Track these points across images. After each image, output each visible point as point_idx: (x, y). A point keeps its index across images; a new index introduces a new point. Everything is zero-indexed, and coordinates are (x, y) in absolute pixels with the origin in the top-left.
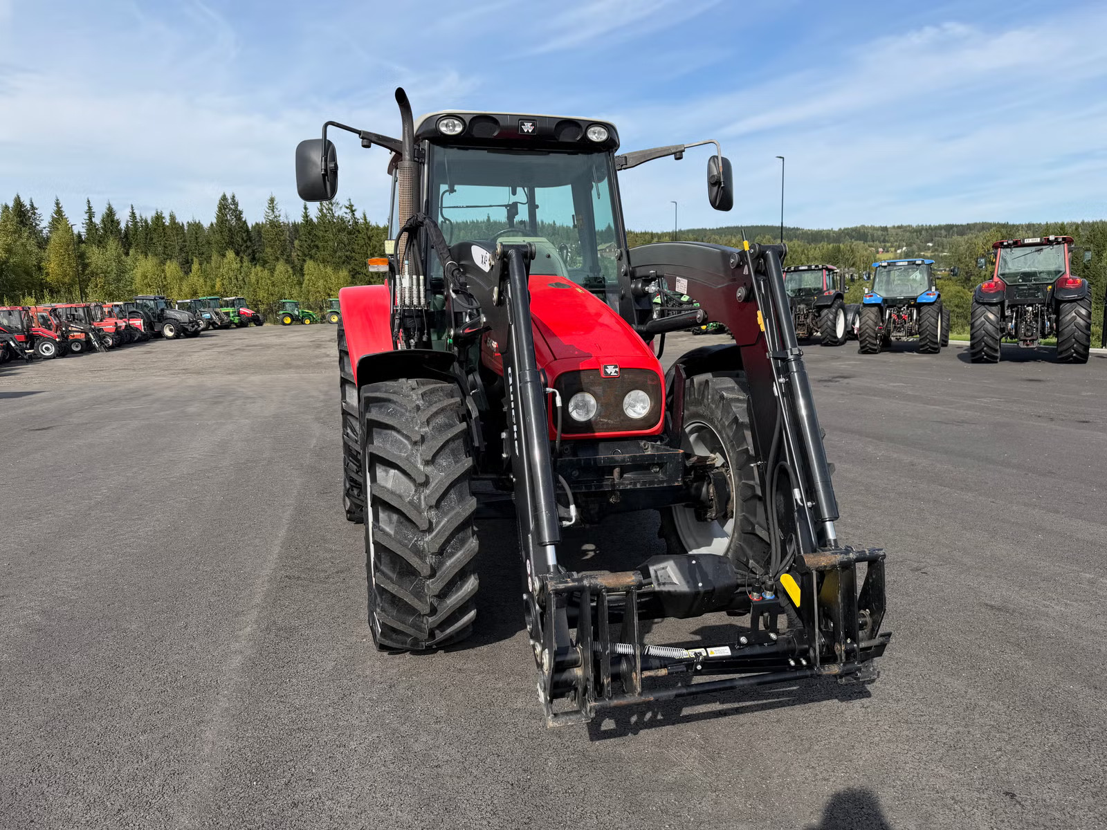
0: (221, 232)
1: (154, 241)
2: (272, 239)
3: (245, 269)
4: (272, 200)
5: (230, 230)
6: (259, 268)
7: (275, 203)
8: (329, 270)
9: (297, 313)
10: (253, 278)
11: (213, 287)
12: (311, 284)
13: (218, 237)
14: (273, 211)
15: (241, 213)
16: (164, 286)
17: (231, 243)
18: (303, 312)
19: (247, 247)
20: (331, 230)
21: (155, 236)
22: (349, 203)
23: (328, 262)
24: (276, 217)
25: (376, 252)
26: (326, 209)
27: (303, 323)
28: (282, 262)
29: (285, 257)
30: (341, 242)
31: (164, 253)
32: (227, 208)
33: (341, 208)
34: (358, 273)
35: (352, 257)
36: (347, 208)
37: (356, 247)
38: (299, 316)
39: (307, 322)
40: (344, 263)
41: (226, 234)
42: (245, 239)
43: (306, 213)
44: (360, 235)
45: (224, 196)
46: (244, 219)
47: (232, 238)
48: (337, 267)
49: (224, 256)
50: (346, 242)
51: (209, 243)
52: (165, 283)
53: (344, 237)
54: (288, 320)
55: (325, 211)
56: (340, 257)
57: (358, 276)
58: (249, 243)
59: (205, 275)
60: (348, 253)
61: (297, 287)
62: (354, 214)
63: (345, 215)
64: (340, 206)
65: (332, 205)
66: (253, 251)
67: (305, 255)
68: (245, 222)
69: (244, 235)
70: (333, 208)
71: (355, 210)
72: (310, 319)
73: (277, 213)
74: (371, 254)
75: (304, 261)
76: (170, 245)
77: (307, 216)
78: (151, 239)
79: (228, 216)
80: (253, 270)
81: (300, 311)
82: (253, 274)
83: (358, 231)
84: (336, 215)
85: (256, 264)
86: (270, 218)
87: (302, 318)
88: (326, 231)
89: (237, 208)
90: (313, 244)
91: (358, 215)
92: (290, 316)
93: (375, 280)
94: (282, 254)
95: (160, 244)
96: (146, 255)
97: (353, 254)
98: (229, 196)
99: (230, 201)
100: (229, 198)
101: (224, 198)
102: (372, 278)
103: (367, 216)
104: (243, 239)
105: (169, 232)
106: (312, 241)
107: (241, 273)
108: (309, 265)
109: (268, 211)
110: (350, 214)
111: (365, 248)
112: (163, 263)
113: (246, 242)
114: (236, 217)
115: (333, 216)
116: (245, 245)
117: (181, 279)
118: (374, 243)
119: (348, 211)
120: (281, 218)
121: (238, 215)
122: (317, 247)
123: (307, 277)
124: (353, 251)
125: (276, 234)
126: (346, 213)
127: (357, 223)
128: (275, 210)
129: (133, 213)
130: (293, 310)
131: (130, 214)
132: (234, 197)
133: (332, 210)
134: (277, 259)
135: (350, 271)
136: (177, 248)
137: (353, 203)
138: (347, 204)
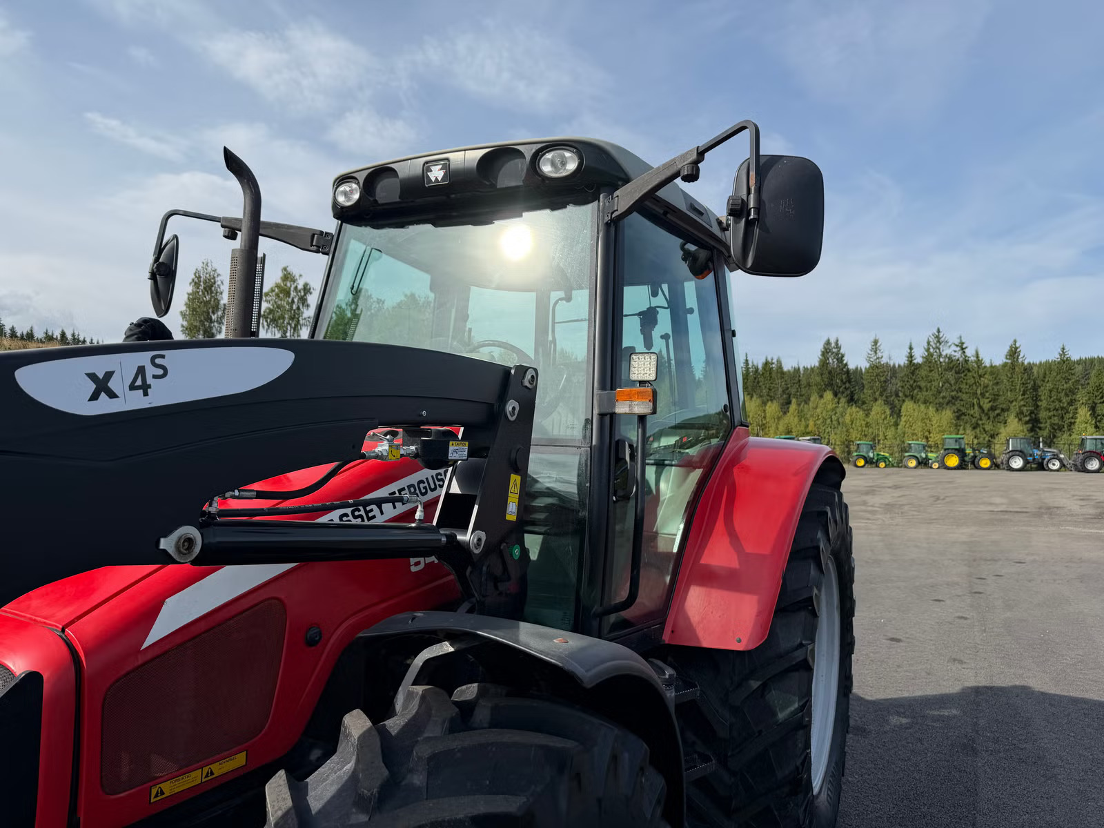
0: (822, 375)
1: (761, 384)
2: (872, 380)
3: (839, 410)
4: (876, 342)
5: (830, 372)
6: (854, 409)
7: (878, 344)
8: (931, 410)
9: (871, 455)
10: (847, 418)
11: (807, 426)
12: (907, 426)
13: (818, 379)
14: (876, 353)
15: (843, 356)
16: (764, 424)
17: (830, 385)
18: (878, 455)
19: (845, 388)
20: (936, 370)
21: (761, 379)
22: (959, 341)
23: (930, 403)
24: (878, 358)
25: (987, 392)
26: (933, 348)
27: (877, 466)
28: (880, 402)
29: (884, 398)
30: (947, 381)
31: (768, 395)
32: (831, 351)
33: (950, 346)
34: (964, 414)
35: (958, 397)
36: (957, 346)
37: (963, 386)
38: (873, 458)
39: (882, 465)
40: (948, 404)
41: (826, 375)
42: (844, 381)
43: (910, 353)
44: (971, 374)
45: (829, 340)
46: (845, 362)
47: (832, 380)
48: (939, 407)
49: (821, 397)
50: (953, 382)
51: (809, 385)
52: (764, 422)
53: (950, 376)
54: (861, 462)
55: (931, 350)
56: (944, 397)
57: (963, 417)
58: (847, 385)
59: (801, 415)
60: (953, 394)
61: (893, 428)
62: (964, 352)
63: (953, 353)
64: (949, 344)
65: (940, 344)
66: (852, 392)
67: (906, 396)
68: (846, 364)
69: (844, 377)
70: (941, 346)
71: (966, 348)
72: (885, 462)
73: (879, 354)
74: (981, 394)
75: (904, 401)
76: (774, 387)
77: (911, 357)
78: (758, 382)
79: (830, 359)
80: (849, 411)
81: (875, 453)
82: (848, 415)
83: (969, 371)
84: (944, 353)
85: (852, 405)
86: (871, 360)
87: (877, 461)
88: (931, 371)
89: (839, 351)
90: (915, 384)
91: (970, 353)
92: (865, 458)
93: (983, 422)
94: (881, 395)
95: (766, 387)
96: (752, 397)
97: (960, 394)
98: (833, 341)
99: (833, 345)
100: (833, 342)
101: (828, 343)
102: (981, 419)
103: (979, 353)
104: (842, 380)
105: (774, 375)
106: (915, 381)
107: (836, 413)
108: (908, 407)
109: (870, 352)
110: (960, 353)
111: (975, 387)
112: (764, 403)
113: (845, 383)
114: (837, 360)
115: (940, 355)
116: (844, 386)
117: (779, 418)
118: (986, 381)
119: (958, 348)
120: (883, 359)
121: (840, 359)
122: (920, 388)
123: (903, 419)
124: (960, 390)
125: (877, 375)
126: (955, 351)
127: (966, 361)
128: (878, 351)
129: (747, 360)
130: (868, 452)
131: (744, 361)
132: (837, 341)
133: (939, 349)
134: (876, 400)
135: (954, 412)
136: (780, 390)
137: (963, 341)
138: (957, 342)
